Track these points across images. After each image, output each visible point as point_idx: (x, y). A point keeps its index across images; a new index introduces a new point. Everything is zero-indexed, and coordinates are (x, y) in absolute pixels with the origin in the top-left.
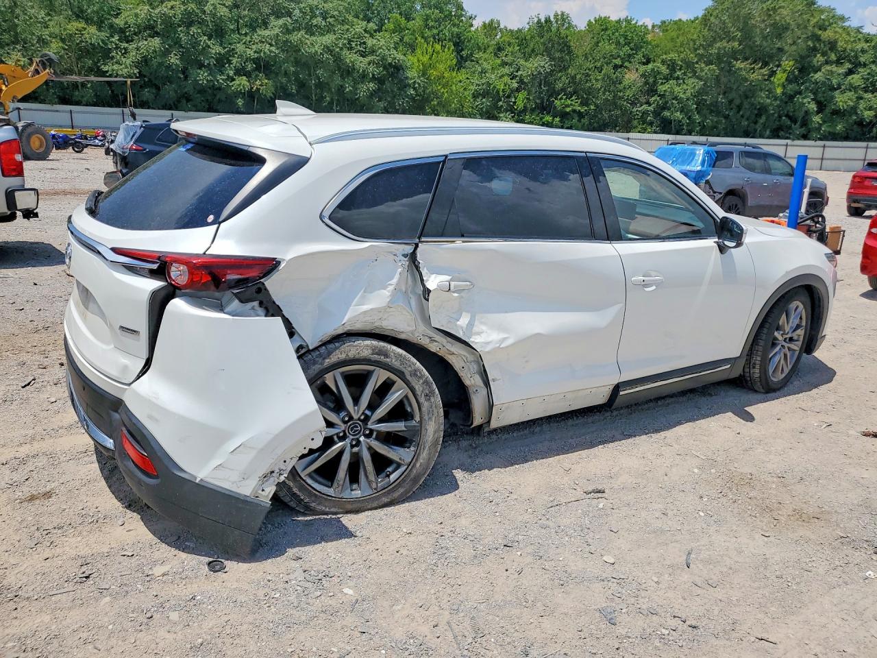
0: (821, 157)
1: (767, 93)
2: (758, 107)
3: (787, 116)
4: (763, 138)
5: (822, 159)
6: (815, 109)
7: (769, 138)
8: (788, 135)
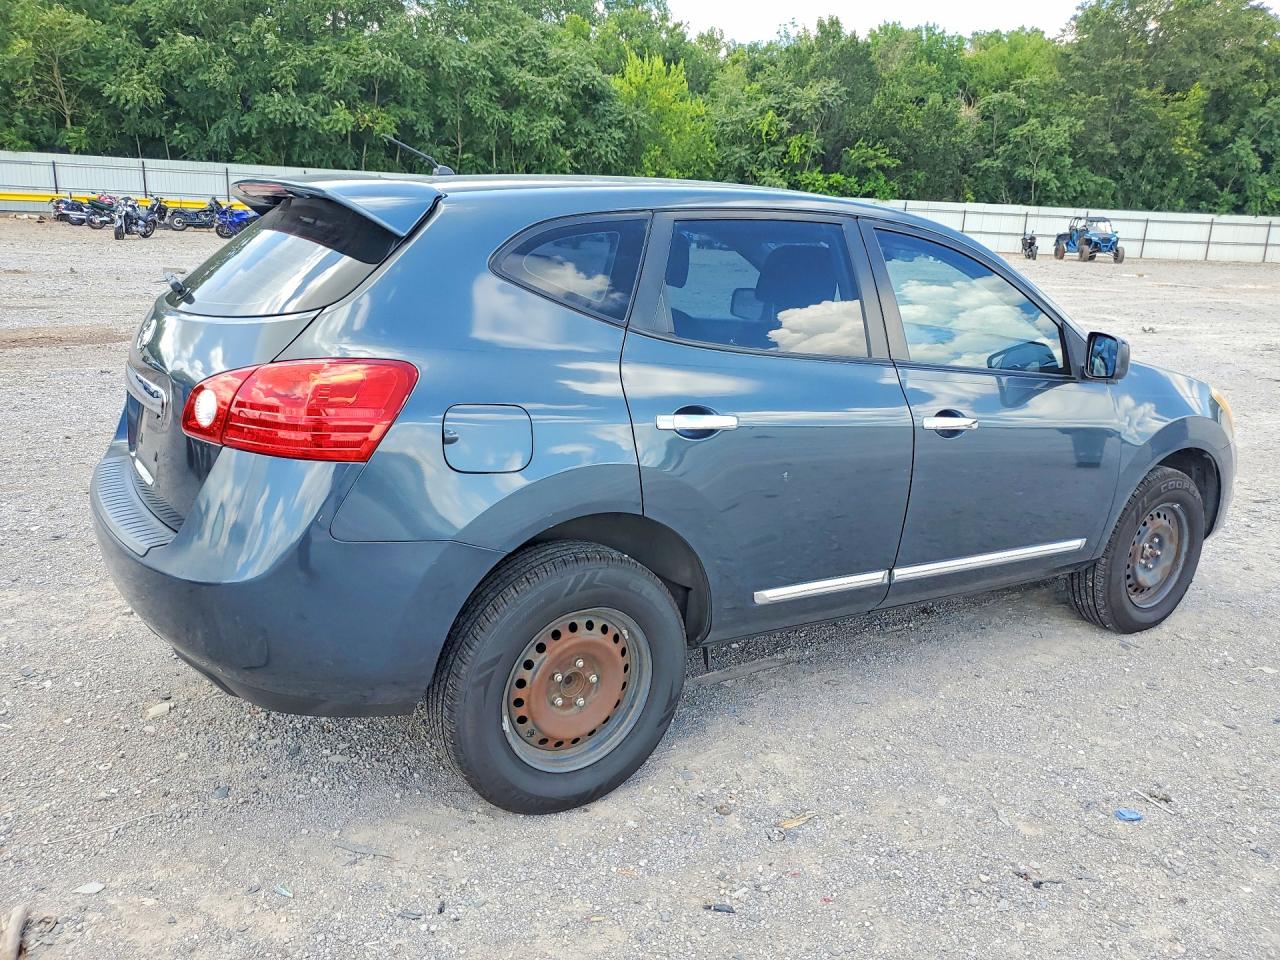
0: (1264, 242)
1: (1185, 139)
2: (1168, 162)
3: (1211, 176)
4: (1174, 210)
5: (1266, 245)
6: (1259, 166)
7: (1182, 211)
8: (1211, 207)
